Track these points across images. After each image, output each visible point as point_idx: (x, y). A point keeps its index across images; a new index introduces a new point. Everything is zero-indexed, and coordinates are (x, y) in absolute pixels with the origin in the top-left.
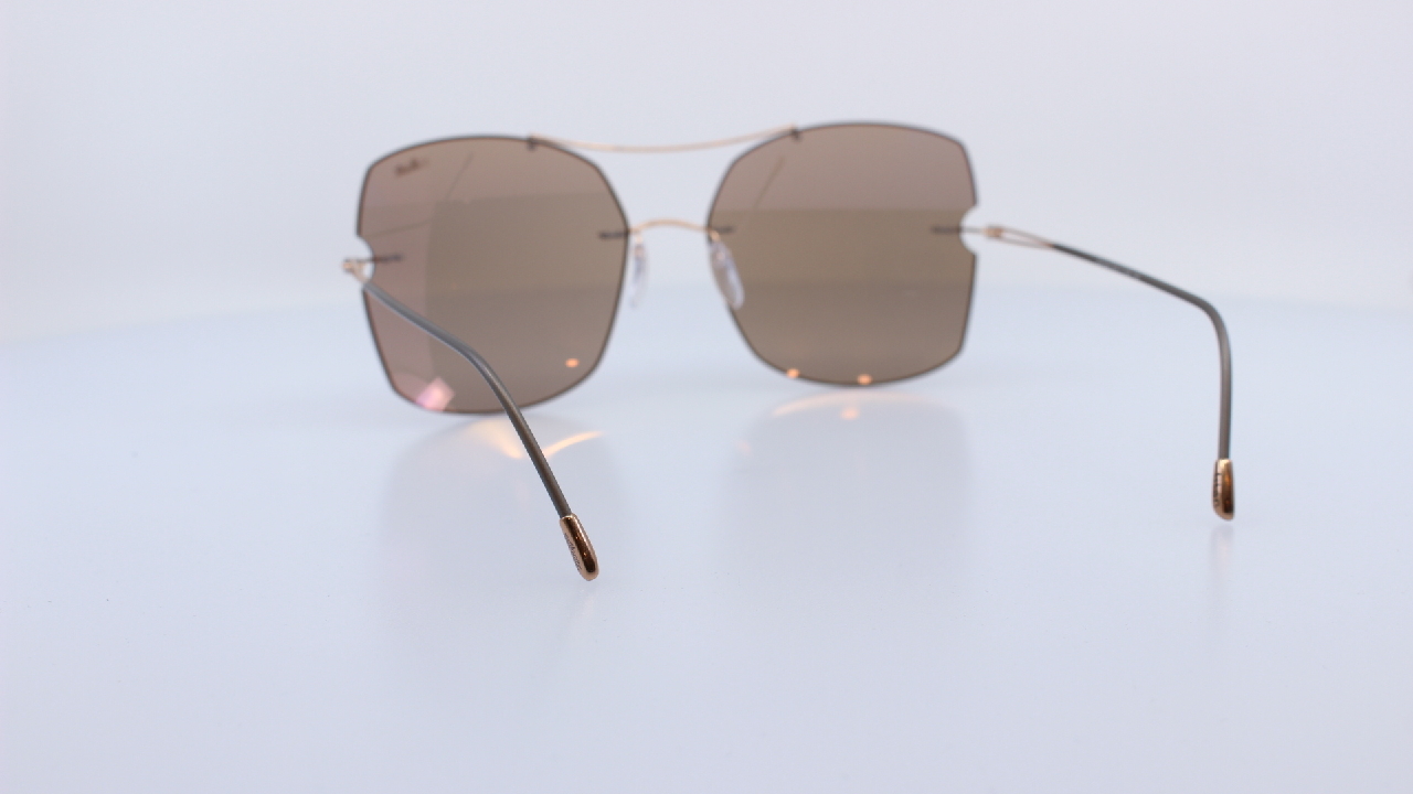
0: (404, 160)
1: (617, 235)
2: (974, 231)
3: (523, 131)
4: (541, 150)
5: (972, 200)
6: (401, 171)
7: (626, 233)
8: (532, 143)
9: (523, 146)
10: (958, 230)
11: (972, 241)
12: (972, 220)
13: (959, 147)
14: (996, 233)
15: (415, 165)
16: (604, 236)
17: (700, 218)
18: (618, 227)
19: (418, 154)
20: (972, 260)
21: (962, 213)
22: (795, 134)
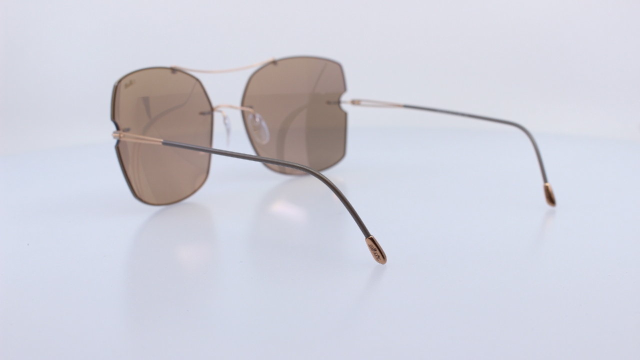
0: (127, 81)
1: (209, 113)
2: (345, 102)
3: (169, 65)
4: (179, 73)
5: (344, 89)
7: (212, 111)
8: (174, 70)
9: (169, 71)
10: (339, 102)
11: (345, 107)
12: (345, 98)
13: (339, 66)
14: (354, 102)
15: (131, 83)
16: (202, 114)
17: (237, 102)
18: (209, 109)
19: (132, 78)
20: (345, 115)
21: (340, 95)
22: (274, 62)
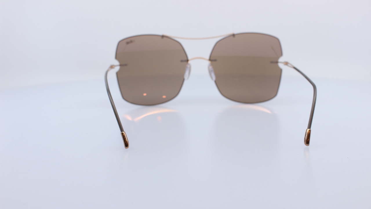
0: (129, 40)
1: (185, 61)
2: (281, 63)
3: (161, 33)
4: (165, 38)
5: (281, 54)
6: (128, 43)
7: (188, 61)
8: (163, 36)
9: (160, 37)
10: (277, 62)
11: (281, 65)
12: (281, 60)
13: (278, 40)
14: (286, 63)
15: (131, 42)
16: (182, 61)
17: (208, 57)
18: (186, 59)
19: (132, 39)
20: (281, 71)
21: (278, 58)
22: (234, 35)
